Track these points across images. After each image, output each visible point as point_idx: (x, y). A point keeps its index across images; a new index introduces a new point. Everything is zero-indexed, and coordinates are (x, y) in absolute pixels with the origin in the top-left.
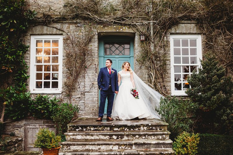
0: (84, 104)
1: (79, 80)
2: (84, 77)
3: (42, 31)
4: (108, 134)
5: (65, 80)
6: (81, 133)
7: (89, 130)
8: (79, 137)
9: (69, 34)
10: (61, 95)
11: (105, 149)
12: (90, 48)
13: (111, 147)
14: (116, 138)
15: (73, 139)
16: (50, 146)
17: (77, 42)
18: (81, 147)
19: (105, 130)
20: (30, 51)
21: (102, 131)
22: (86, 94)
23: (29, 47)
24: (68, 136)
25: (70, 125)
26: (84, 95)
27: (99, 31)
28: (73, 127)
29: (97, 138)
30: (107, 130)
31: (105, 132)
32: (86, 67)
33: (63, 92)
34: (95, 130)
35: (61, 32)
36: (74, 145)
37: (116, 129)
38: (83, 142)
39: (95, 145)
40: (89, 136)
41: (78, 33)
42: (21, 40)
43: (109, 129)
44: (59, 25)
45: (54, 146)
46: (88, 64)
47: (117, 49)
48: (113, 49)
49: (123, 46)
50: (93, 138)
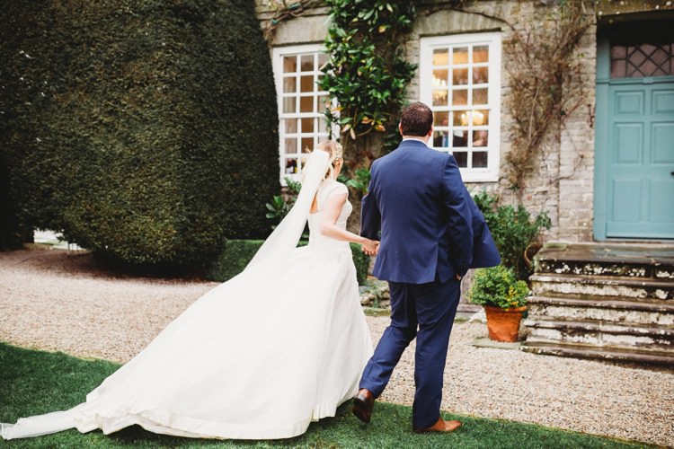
0: (556, 208)
1: (546, 147)
2: (558, 139)
3: (448, 23)
4: (644, 284)
5: (508, 147)
6: (572, 280)
7: (588, 272)
8: (566, 288)
9: (517, 27)
10: (496, 186)
11: (638, 321)
12: (576, 63)
13: (653, 317)
14: (666, 296)
15: (552, 291)
16: (506, 302)
17: (538, 48)
18: (574, 310)
19: (632, 274)
20: (418, 77)
21: (623, 278)
22: (561, 182)
23: (416, 67)
24: (538, 284)
25: (542, 259)
26: (557, 186)
27: (600, 13)
28: (549, 262)
29: (614, 292)
30: (638, 274)
31: (633, 280)
32: (563, 113)
33: (503, 178)
34: (606, 274)
35: (495, 25)
36: (557, 305)
37: (661, 274)
38: (576, 299)
39: (609, 308)
40: (592, 288)
41: (541, 24)
42: (400, 52)
43: (643, 272)
44: (490, 5)
45: (516, 303)
46: (568, 104)
47: (648, 58)
48: (637, 58)
49: (667, 48)
50: (602, 292)
